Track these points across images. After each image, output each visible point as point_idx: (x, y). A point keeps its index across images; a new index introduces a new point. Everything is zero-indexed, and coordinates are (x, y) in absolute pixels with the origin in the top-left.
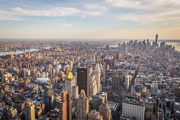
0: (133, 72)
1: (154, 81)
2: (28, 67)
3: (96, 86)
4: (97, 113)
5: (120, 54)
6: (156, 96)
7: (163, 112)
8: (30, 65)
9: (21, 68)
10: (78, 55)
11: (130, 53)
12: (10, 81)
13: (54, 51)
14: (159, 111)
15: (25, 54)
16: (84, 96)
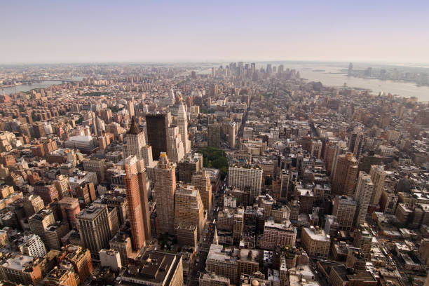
0: (240, 116)
1: (273, 129)
2: (46, 117)
3: (181, 144)
4: (191, 188)
5: (216, 86)
7: (288, 175)
8: (48, 114)
9: (31, 120)
10: (140, 91)
12: (14, 146)
13: (92, 84)
14: (283, 174)
15: (34, 92)
16: (166, 162)
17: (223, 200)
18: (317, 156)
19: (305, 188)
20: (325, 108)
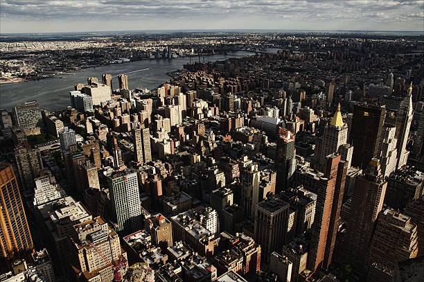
2: (236, 90)
3: (395, 153)
4: (405, 219)
9: (223, 91)
10: (344, 71)
12: (206, 116)
13: (287, 58)
16: (376, 173)
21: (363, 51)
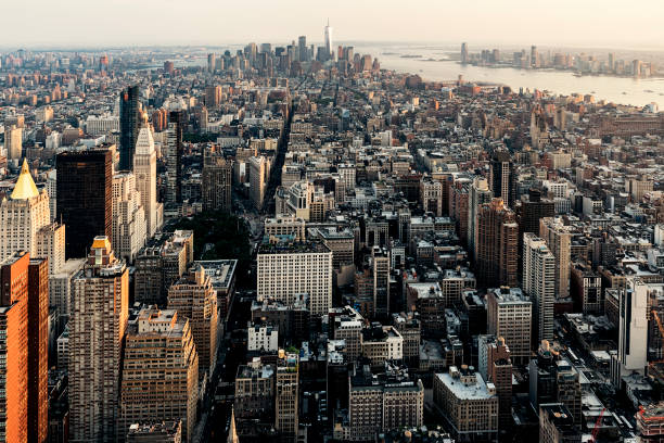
0: (272, 144)
1: (343, 165)
3: (141, 213)
4: (169, 317)
5: (219, 88)
6: (353, 209)
7: (386, 256)
11: (252, 83)
14: (376, 255)
16: (106, 261)
17: (246, 335)
18: (435, 211)
19: (423, 280)
20: (434, 119)
21: (73, 70)
